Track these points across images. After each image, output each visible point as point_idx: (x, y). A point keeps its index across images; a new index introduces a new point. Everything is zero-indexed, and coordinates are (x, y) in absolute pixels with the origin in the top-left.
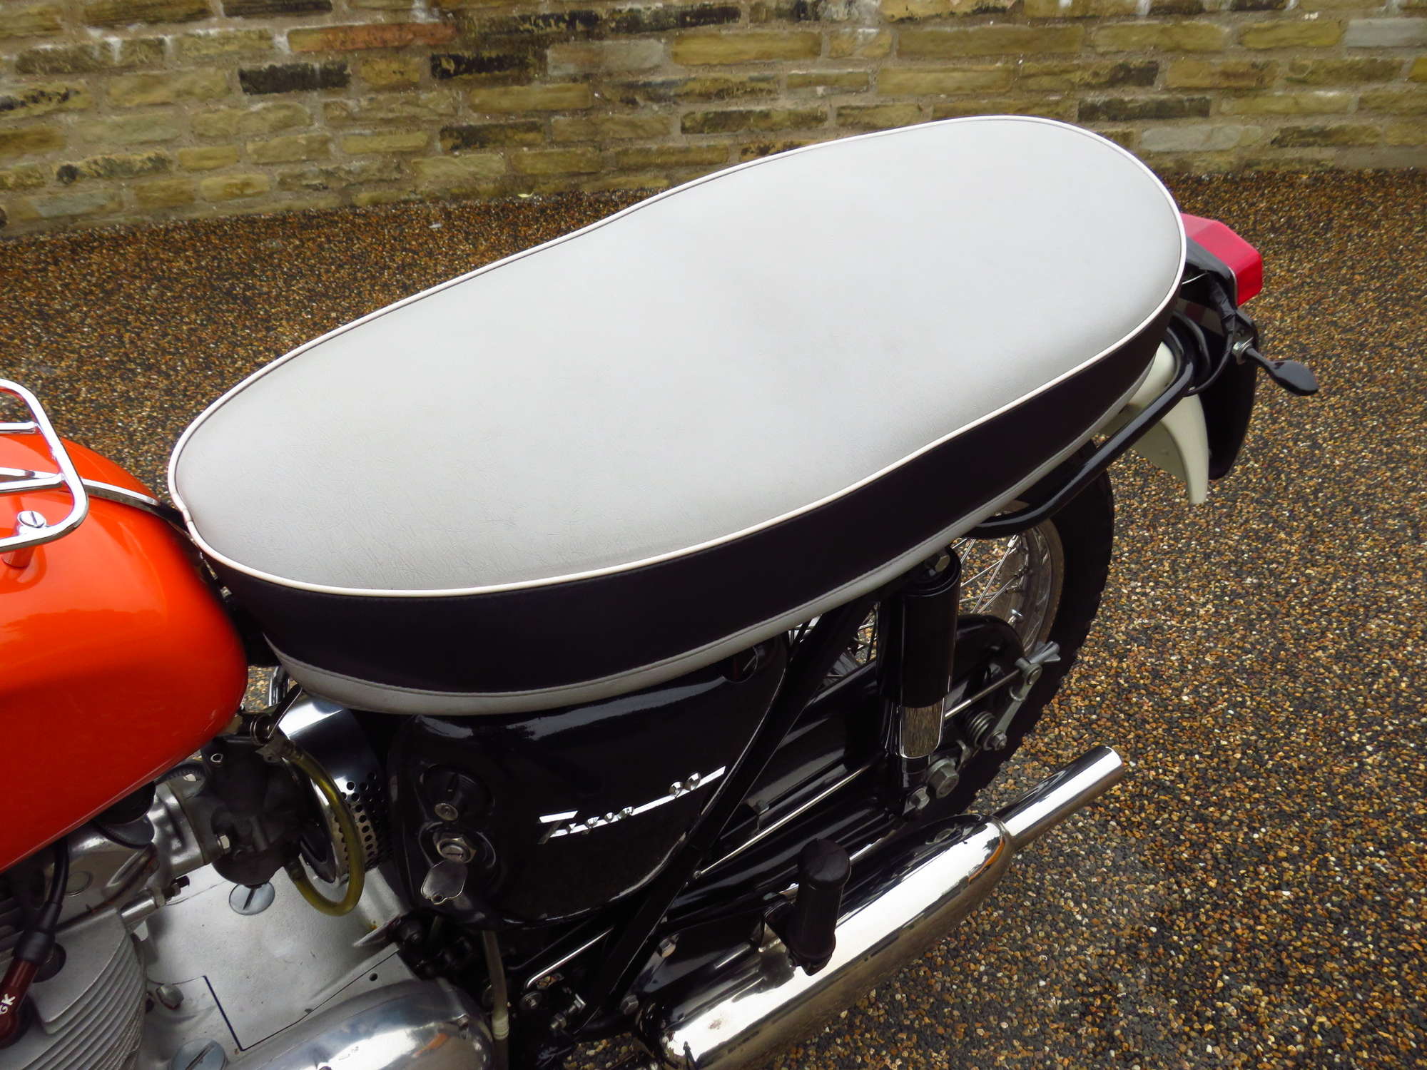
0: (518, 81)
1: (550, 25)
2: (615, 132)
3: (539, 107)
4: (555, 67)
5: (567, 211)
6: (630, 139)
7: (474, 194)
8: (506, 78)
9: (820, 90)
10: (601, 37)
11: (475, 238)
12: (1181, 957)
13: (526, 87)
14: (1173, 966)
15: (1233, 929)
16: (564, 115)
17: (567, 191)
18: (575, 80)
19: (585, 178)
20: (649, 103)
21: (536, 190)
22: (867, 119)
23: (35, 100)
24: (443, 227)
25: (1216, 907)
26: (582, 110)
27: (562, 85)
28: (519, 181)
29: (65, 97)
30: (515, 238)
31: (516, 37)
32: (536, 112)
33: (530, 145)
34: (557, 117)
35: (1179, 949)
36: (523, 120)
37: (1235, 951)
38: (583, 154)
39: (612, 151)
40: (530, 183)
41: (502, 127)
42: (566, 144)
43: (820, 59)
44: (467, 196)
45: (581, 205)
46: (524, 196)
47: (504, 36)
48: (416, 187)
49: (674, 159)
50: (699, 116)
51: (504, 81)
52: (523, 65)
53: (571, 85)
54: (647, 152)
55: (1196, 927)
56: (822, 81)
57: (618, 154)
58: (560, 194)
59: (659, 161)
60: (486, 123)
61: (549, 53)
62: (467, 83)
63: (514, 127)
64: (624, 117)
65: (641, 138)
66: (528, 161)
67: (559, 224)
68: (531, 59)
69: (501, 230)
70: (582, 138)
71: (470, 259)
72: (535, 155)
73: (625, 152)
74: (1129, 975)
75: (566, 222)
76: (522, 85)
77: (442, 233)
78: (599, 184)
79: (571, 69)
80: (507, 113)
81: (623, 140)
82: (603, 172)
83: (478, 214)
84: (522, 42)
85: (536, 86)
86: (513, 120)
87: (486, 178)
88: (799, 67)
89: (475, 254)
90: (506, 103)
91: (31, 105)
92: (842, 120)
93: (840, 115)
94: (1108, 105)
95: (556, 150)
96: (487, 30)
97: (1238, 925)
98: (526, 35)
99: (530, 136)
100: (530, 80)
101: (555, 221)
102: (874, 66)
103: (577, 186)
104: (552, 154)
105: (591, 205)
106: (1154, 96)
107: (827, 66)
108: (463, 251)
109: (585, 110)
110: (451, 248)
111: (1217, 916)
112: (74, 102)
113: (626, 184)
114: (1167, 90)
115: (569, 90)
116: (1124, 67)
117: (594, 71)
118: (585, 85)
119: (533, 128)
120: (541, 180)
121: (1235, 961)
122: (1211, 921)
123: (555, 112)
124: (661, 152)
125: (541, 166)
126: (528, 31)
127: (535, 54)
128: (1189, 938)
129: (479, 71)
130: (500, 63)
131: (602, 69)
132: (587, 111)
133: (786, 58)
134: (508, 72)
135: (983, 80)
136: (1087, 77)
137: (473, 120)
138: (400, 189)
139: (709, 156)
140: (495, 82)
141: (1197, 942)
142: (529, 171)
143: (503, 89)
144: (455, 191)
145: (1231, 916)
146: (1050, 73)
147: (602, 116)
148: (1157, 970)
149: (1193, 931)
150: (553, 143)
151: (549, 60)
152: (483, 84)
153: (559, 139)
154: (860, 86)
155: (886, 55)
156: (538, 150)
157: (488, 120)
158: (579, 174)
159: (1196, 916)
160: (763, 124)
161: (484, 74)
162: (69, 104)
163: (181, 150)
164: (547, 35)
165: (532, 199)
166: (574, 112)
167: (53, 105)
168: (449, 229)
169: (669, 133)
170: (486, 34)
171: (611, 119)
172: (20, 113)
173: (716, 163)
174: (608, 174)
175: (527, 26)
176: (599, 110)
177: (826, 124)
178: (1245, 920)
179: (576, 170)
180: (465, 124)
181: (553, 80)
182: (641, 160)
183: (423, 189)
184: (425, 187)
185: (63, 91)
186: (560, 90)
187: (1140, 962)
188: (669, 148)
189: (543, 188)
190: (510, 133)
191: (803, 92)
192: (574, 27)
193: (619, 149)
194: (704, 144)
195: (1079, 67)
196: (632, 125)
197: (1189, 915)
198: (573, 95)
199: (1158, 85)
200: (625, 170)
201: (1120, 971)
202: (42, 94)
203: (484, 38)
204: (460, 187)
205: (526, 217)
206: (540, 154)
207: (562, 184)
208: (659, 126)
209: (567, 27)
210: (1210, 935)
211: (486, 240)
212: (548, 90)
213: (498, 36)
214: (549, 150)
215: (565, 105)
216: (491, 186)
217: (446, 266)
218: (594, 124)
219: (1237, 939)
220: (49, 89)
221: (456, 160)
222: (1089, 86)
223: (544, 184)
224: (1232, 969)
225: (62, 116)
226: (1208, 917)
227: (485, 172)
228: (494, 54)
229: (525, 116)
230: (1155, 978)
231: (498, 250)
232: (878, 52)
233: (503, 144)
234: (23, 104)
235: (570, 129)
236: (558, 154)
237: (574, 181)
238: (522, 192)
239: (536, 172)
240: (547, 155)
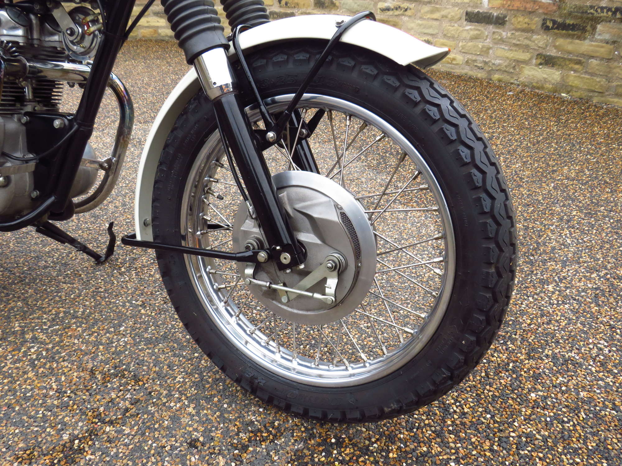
0: (579, 38)
1: (603, 12)
2: (619, 74)
3: (585, 53)
4: (599, 34)
5: (574, 104)
7: (542, 88)
8: (574, 35)
13: (582, 42)
16: (596, 60)
17: (585, 98)
18: (607, 43)
19: (596, 94)
21: (571, 94)
23: (397, 9)
24: (513, 94)
26: (606, 59)
27: (600, 44)
28: (564, 87)
29: (406, 10)
31: (585, 15)
32: (583, 55)
33: (575, 71)
34: (592, 60)
36: (575, 58)
38: (599, 82)
39: (615, 84)
40: (569, 90)
41: (564, 59)
42: (592, 74)
44: (538, 88)
45: (584, 105)
46: (563, 95)
47: (579, 14)
48: (519, 78)
51: (572, 37)
52: (584, 30)
53: (604, 45)
57: (617, 86)
58: (581, 99)
60: (558, 55)
61: (599, 27)
62: (556, 34)
63: (570, 60)
66: (571, 78)
68: (589, 28)
70: (601, 73)
72: (576, 77)
76: (581, 40)
77: (509, 96)
78: (603, 99)
79: (607, 37)
80: (569, 53)
82: (607, 93)
83: (534, 95)
84: (587, 18)
85: (587, 42)
86: (571, 56)
87: (550, 81)
90: (570, 48)
91: (395, 11)
95: (587, 76)
96: (572, 10)
98: (590, 15)
99: (577, 67)
100: (585, 39)
103: (591, 97)
104: (584, 78)
105: (589, 106)
109: (608, 59)
112: (409, 13)
113: (616, 102)
115: (602, 47)
117: (619, 40)
118: (612, 47)
119: (579, 62)
120: (574, 89)
123: (593, 57)
125: (577, 83)
126: (592, 13)
127: (592, 25)
129: (563, 30)
130: (573, 27)
132: (609, 60)
134: (576, 32)
137: (553, 52)
138: (512, 78)
140: (569, 36)
142: (570, 84)
143: (571, 40)
144: (534, 84)
147: (616, 64)
150: (586, 72)
151: (597, 30)
152: (562, 36)
153: (590, 71)
156: (578, 74)
157: (559, 54)
158: (595, 91)
161: (564, 32)
162: (406, 13)
163: (437, 39)
164: (601, 17)
165: (565, 97)
166: (602, 59)
167: (401, 12)
168: (514, 96)
170: (571, 12)
171: (620, 67)
172: (391, 13)
174: (609, 95)
175: (592, 11)
176: (615, 61)
179: (593, 89)
180: (548, 54)
181: (596, 41)
183: (521, 79)
184: (522, 79)
185: (406, 7)
186: (598, 46)
189: (574, 93)
190: (567, 63)
192: (616, 15)
193: (619, 83)
198: (604, 50)
202: (400, 7)
203: (570, 14)
204: (537, 83)
206: (579, 76)
207: (584, 94)
209: (612, 15)
212: (592, 45)
213: (576, 14)
214: (583, 76)
215: (598, 54)
216: (551, 86)
218: (610, 68)
220: (402, 6)
221: (540, 70)
223: (576, 92)
225: (403, 17)
227: (550, 79)
228: (571, 22)
229: (577, 56)
233: (562, 68)
234: (393, 10)
235: (597, 68)
236: (587, 79)
237: (591, 94)
238: (564, 93)
239: (574, 85)
240: (581, 78)
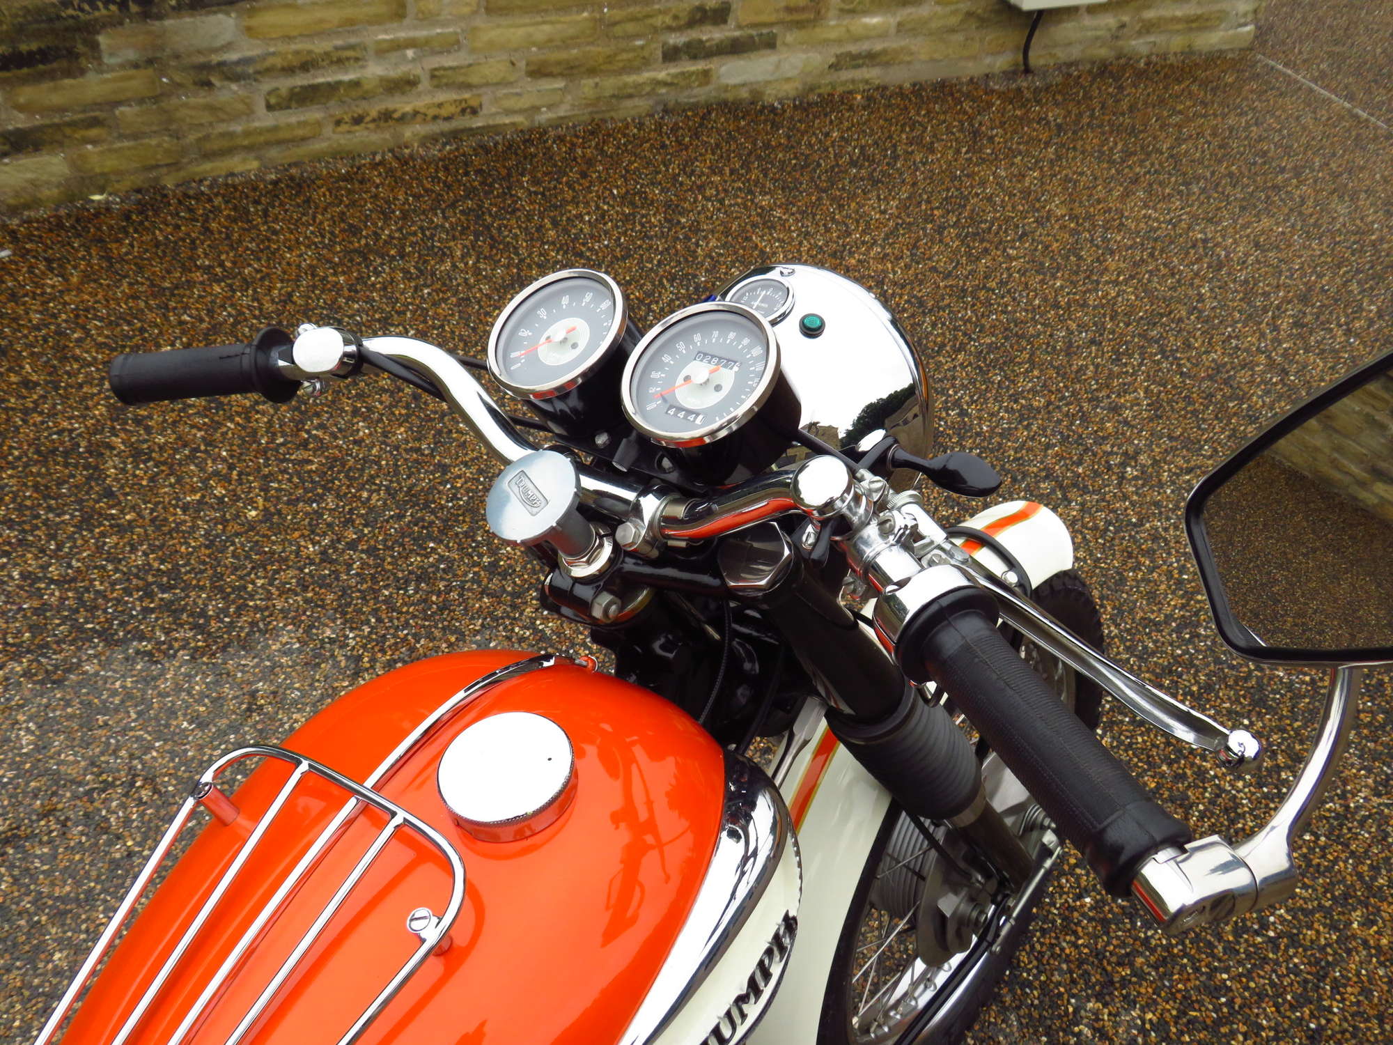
0: (68, 74)
1: (98, 9)
2: (191, 117)
3: (99, 100)
4: (111, 55)
5: (156, 214)
6: (211, 124)
7: (35, 203)
8: (53, 71)
9: (410, 53)
10: (160, 17)
11: (60, 266)
12: (1035, 993)
13: (81, 80)
14: (1032, 1004)
15: (1063, 950)
16: (130, 106)
17: (146, 186)
18: (136, 66)
19: (165, 170)
20: (226, 83)
21: (110, 189)
22: (461, 79)
24: (14, 254)
25: (1043, 931)
26: (149, 98)
27: (122, 73)
28: (87, 181)
30: (109, 259)
31: (58, 25)
32: (97, 105)
33: (94, 142)
34: (122, 109)
35: (1030, 985)
36: (81, 116)
37: (1071, 972)
38: (159, 145)
39: (192, 137)
40: (102, 182)
41: (57, 127)
42: (135, 136)
43: (406, 22)
44: (27, 206)
45: (170, 204)
46: (97, 197)
47: (43, 25)
49: (262, 139)
50: (284, 92)
51: (52, 76)
52: (72, 55)
53: (132, 72)
54: (231, 135)
55: (1036, 958)
56: (412, 43)
57: (199, 140)
58: (138, 191)
59: (246, 142)
60: (37, 123)
61: (102, 39)
63: (73, 124)
64: (201, 101)
65: (223, 121)
66: (95, 160)
67: (154, 234)
68: (80, 48)
69: (88, 250)
70: (155, 128)
71: (66, 298)
72: (102, 152)
73: (207, 138)
74: (1004, 1026)
75: (161, 230)
76: (75, 77)
77: (16, 263)
78: (182, 174)
79: (131, 55)
80: (62, 110)
81: (202, 125)
82: (185, 160)
83: (51, 230)
84: (67, 29)
85: (92, 77)
86: (69, 116)
87: (47, 183)
88: (386, 32)
89: (69, 290)
90: (56, 99)
92: (435, 82)
93: (433, 77)
94: (688, 45)
95: (126, 144)
96: (20, 20)
97: (1064, 944)
98: (71, 22)
99: (93, 132)
100: (82, 72)
101: (147, 229)
102: (463, 25)
103: (157, 179)
104: (121, 149)
105: (180, 202)
106: (729, 34)
107: (415, 28)
108: (53, 287)
109: (154, 97)
110: (37, 285)
111: (1047, 941)
113: (212, 170)
114: (739, 27)
115: (131, 78)
116: (701, 9)
117: (158, 55)
118: (150, 71)
119: (95, 122)
120: (113, 178)
121: (1073, 981)
122: (1044, 949)
123: (118, 103)
124: (247, 134)
125: (111, 163)
126: (72, 17)
127: (85, 42)
128: (1035, 971)
129: (19, 67)
130: (44, 56)
131: (168, 51)
132: (156, 99)
133: (370, 23)
134: (55, 65)
135: (571, 31)
136: (668, 20)
137: (20, 121)
139: (300, 132)
140: (40, 77)
141: (1040, 972)
142: (98, 170)
143: (52, 84)
144: (11, 201)
145: (1057, 938)
146: (633, 19)
147: (174, 102)
148: (1022, 1012)
149: (1035, 963)
150: (121, 137)
151: (103, 47)
152: (25, 81)
153: (128, 132)
154: (451, 45)
155: (475, 13)
156: (105, 146)
157: (38, 120)
158: (157, 166)
159: (1032, 947)
160: (354, 94)
161: (25, 70)
164: (96, 20)
165: (107, 202)
166: (141, 101)
168: (23, 256)
169: (253, 112)
170: (21, 25)
171: (185, 105)
173: (309, 138)
174: (191, 162)
175: (70, 12)
176: (170, 96)
177: (420, 87)
178: (1068, 938)
179: (153, 162)
180: (10, 128)
181: (111, 69)
182: (225, 143)
186: (123, 79)
187: (1007, 1009)
188: (256, 128)
189: (117, 186)
190: (68, 131)
191: (394, 57)
192: (128, 9)
193: (200, 135)
194: (293, 120)
195: (660, 12)
196: (211, 108)
197: (1028, 947)
198: (138, 83)
199: (732, 23)
200: (208, 156)
201: (995, 1024)
203: (20, 30)
204: (16, 196)
205: (111, 228)
206: (108, 150)
207: (139, 180)
208: (241, 107)
209: (120, 10)
210: (1048, 964)
211: (75, 267)
212: (107, 81)
213: (35, 26)
214: (118, 145)
215: (129, 94)
216: (55, 191)
217: (40, 312)
218: (166, 111)
219: (1068, 960)
221: (6, 169)
222: (670, 29)
223: (118, 181)
224: (1075, 991)
226: (1042, 944)
227: (45, 178)
228: (34, 46)
229: (84, 111)
230: (1024, 1021)
231: (95, 281)
232: (466, 10)
233: (61, 144)
235: (139, 120)
236: (129, 148)
237: (153, 174)
238: (94, 194)
239: (106, 170)
240: (116, 151)
